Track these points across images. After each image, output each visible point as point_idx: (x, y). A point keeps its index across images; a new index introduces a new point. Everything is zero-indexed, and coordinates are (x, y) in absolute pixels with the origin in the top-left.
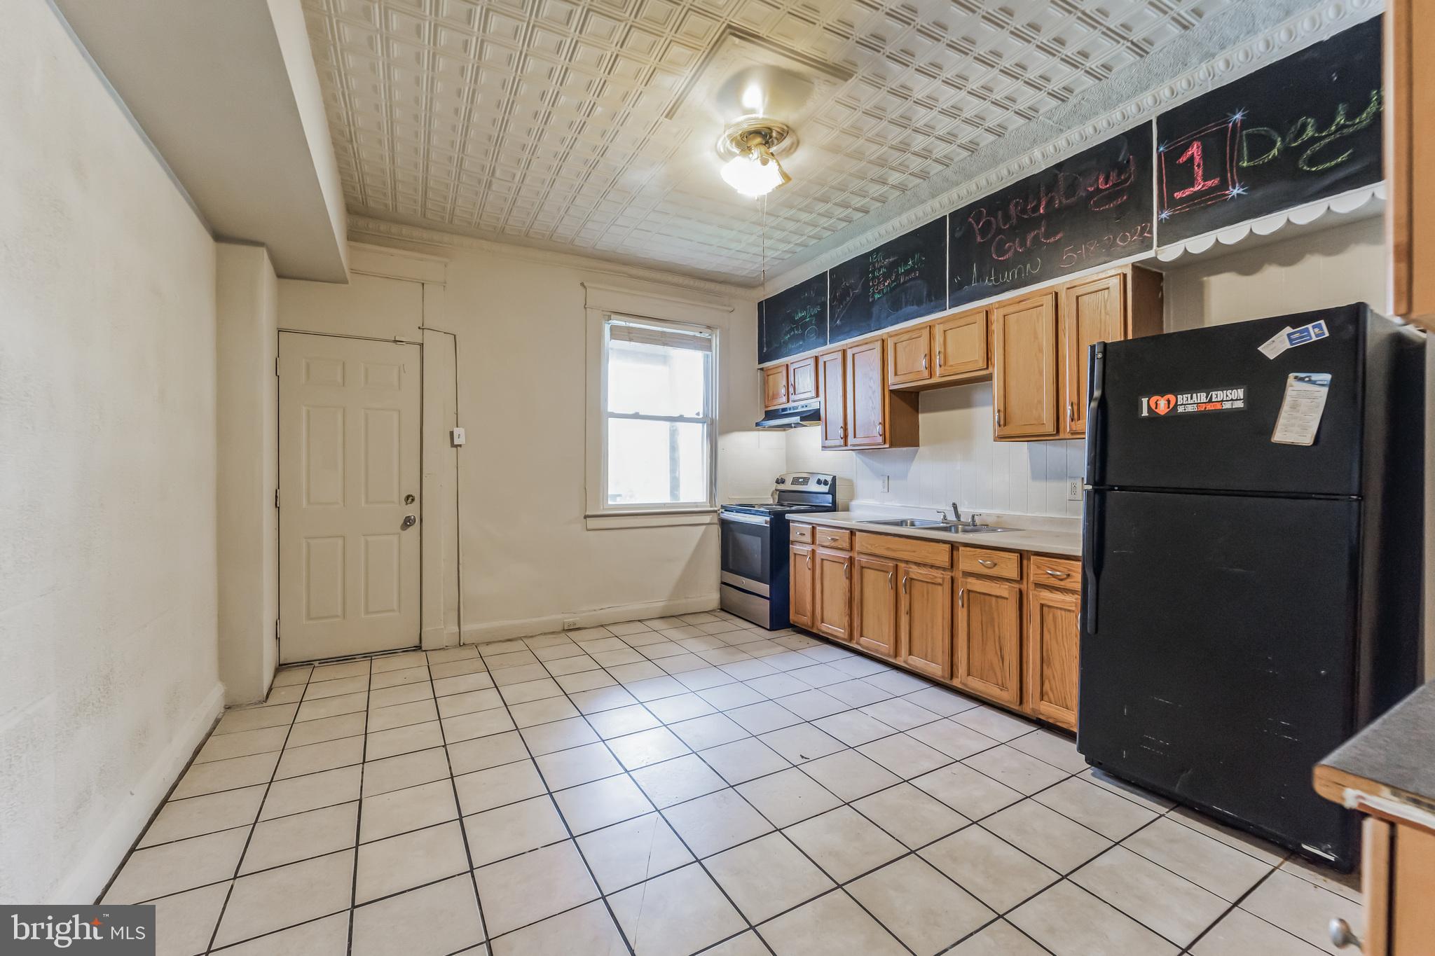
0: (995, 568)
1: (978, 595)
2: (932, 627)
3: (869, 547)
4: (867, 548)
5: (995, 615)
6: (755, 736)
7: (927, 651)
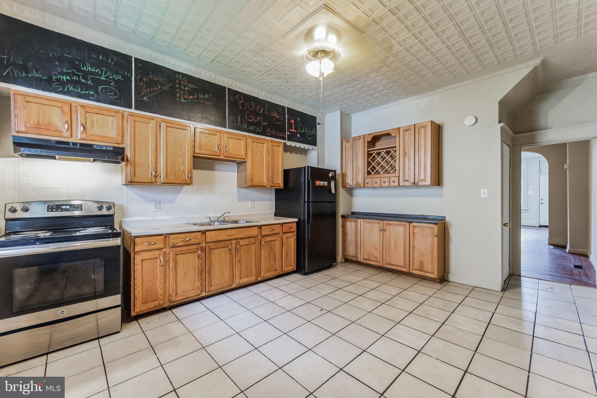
0: (274, 231)
1: (268, 242)
2: (250, 262)
3: (216, 237)
4: (214, 238)
5: (273, 248)
6: (309, 321)
7: (248, 273)
